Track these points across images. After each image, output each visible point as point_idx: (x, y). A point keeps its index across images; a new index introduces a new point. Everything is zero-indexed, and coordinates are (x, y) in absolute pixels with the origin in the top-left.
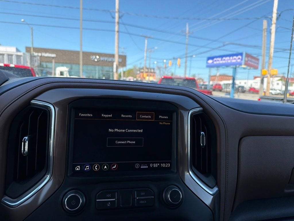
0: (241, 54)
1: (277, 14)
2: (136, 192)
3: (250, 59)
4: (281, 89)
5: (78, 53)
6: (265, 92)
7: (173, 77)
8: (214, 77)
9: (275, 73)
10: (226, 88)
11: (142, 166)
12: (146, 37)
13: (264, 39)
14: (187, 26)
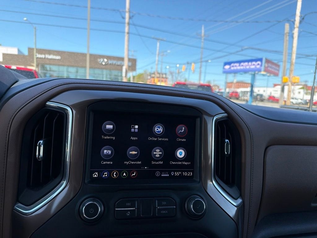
0: (261, 60)
1: (301, 17)
2: (157, 201)
3: (270, 65)
4: (303, 98)
5: (84, 55)
6: (285, 101)
7: (187, 82)
8: (231, 84)
9: (297, 81)
10: (244, 96)
11: (163, 174)
12: (158, 39)
13: (286, 44)
14: (203, 28)
